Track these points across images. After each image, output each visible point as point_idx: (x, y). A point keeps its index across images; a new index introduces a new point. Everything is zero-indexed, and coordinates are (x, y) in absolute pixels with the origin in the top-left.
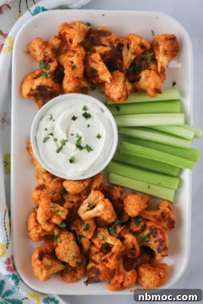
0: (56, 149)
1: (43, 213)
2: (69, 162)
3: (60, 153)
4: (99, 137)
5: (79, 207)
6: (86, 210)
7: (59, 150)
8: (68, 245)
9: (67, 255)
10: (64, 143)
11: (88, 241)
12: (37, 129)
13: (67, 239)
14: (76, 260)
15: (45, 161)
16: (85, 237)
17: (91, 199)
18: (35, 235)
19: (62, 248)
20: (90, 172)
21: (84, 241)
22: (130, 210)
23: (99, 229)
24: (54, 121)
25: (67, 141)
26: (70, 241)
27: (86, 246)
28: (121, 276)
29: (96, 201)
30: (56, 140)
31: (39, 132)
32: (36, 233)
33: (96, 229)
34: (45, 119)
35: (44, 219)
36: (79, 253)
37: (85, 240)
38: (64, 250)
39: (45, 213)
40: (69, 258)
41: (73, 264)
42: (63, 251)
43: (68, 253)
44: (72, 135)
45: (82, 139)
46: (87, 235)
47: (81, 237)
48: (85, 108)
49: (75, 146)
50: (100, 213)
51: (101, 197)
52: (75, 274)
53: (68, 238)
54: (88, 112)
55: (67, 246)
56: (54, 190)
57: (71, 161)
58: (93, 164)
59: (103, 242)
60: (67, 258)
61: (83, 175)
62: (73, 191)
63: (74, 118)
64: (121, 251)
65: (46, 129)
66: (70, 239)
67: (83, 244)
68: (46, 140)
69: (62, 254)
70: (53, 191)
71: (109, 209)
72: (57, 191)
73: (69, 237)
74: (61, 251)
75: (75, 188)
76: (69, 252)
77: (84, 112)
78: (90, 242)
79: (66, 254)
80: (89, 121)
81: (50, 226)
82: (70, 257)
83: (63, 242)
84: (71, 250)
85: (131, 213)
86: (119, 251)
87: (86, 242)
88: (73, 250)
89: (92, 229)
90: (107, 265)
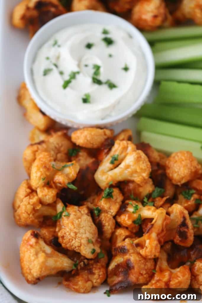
0: (62, 83)
1: (42, 165)
2: (81, 101)
3: (68, 89)
4: (126, 69)
5: (95, 170)
6: (108, 169)
7: (66, 84)
8: (80, 220)
9: (78, 235)
10: (73, 76)
11: (112, 217)
12: (34, 60)
13: (78, 212)
14: (91, 246)
15: (45, 99)
16: (106, 212)
17: (116, 151)
18: (26, 207)
19: (70, 225)
20: (113, 114)
21: (105, 217)
22: (176, 170)
23: (127, 201)
24: (59, 46)
25: (78, 73)
26: (82, 214)
27: (108, 226)
28: (166, 273)
29: (123, 155)
30: (61, 73)
31: (37, 63)
32: (29, 203)
33: (123, 201)
34: (46, 46)
35: (42, 174)
36: (97, 235)
37: (107, 216)
38: (72, 227)
39: (44, 166)
40: (80, 240)
41: (86, 251)
42: (71, 230)
43: (79, 232)
44: (86, 66)
45: (102, 70)
46: (110, 208)
47: (100, 211)
48: (105, 32)
49: (90, 80)
50: (129, 170)
51: (131, 147)
52: (90, 276)
53: (80, 212)
54: (109, 36)
55: (78, 221)
56: (57, 146)
57: (85, 101)
58: (118, 102)
59: (135, 216)
60: (77, 240)
61: (102, 119)
62: (88, 140)
63: (89, 46)
64: (165, 223)
65: (48, 58)
66: (82, 212)
67: (104, 222)
68: (46, 72)
69: (70, 234)
70: (56, 148)
71: (145, 162)
72: (62, 149)
73: (80, 210)
74: (68, 230)
75: (91, 134)
76: (82, 231)
77: (104, 36)
78: (114, 221)
79: (76, 233)
80: (112, 49)
81: (51, 190)
82: (82, 238)
83: (72, 216)
84: (84, 228)
85: (178, 175)
86: (163, 225)
87: (108, 219)
88: (88, 228)
89: (116, 200)
90: (143, 252)
